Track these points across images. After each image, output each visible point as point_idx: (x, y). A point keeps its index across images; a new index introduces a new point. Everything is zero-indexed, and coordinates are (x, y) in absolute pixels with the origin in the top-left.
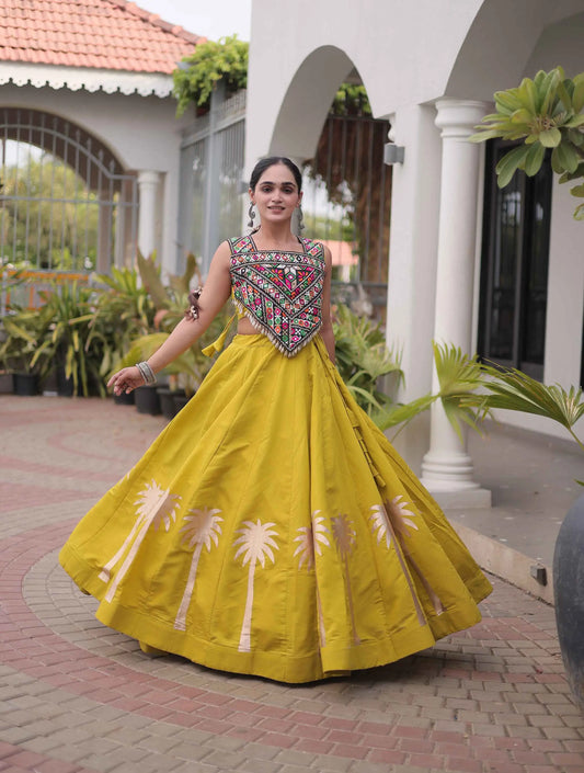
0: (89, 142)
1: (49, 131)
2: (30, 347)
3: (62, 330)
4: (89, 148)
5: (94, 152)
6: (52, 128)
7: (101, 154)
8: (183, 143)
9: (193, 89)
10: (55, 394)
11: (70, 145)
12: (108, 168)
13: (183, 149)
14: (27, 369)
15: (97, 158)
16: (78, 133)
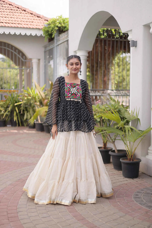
0: (17, 51)
1: (5, 48)
2: (2, 112)
3: (12, 107)
4: (17, 52)
5: (19, 54)
6: (6, 47)
7: (21, 54)
8: (45, 50)
9: (50, 33)
10: (10, 126)
11: (11, 52)
12: (23, 58)
13: (45, 52)
14: (2, 119)
15: (20, 55)
16: (14, 48)
